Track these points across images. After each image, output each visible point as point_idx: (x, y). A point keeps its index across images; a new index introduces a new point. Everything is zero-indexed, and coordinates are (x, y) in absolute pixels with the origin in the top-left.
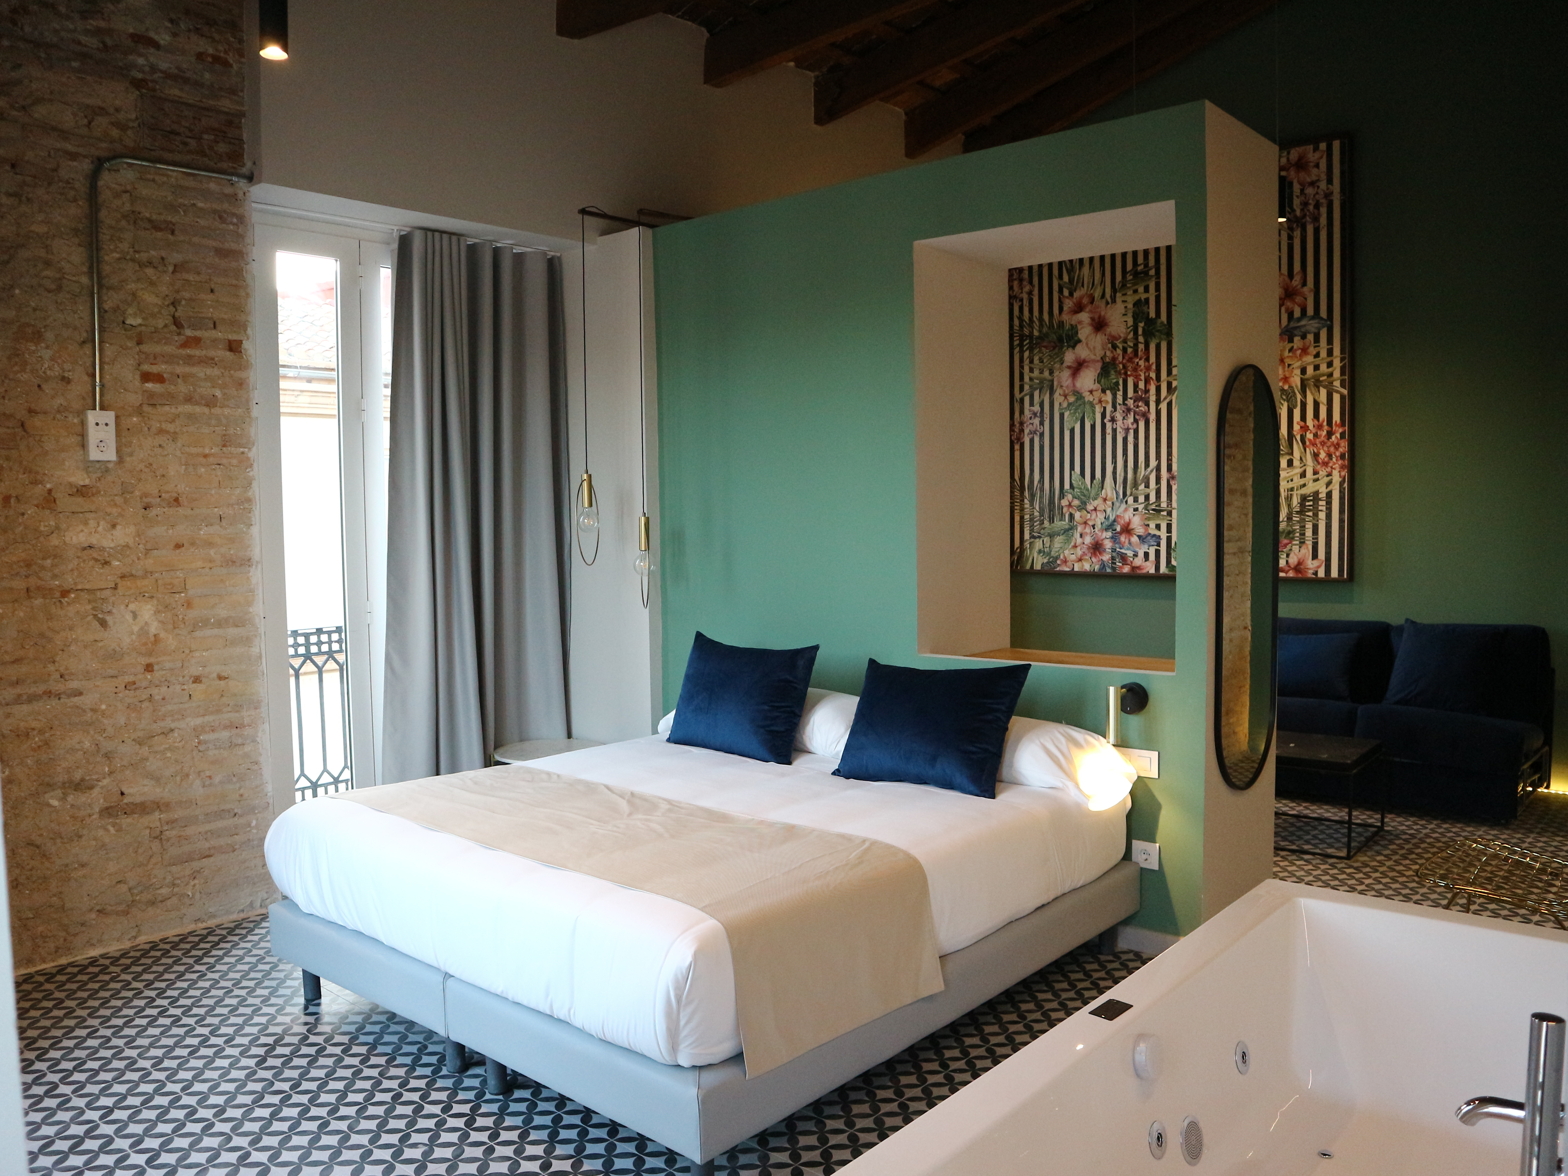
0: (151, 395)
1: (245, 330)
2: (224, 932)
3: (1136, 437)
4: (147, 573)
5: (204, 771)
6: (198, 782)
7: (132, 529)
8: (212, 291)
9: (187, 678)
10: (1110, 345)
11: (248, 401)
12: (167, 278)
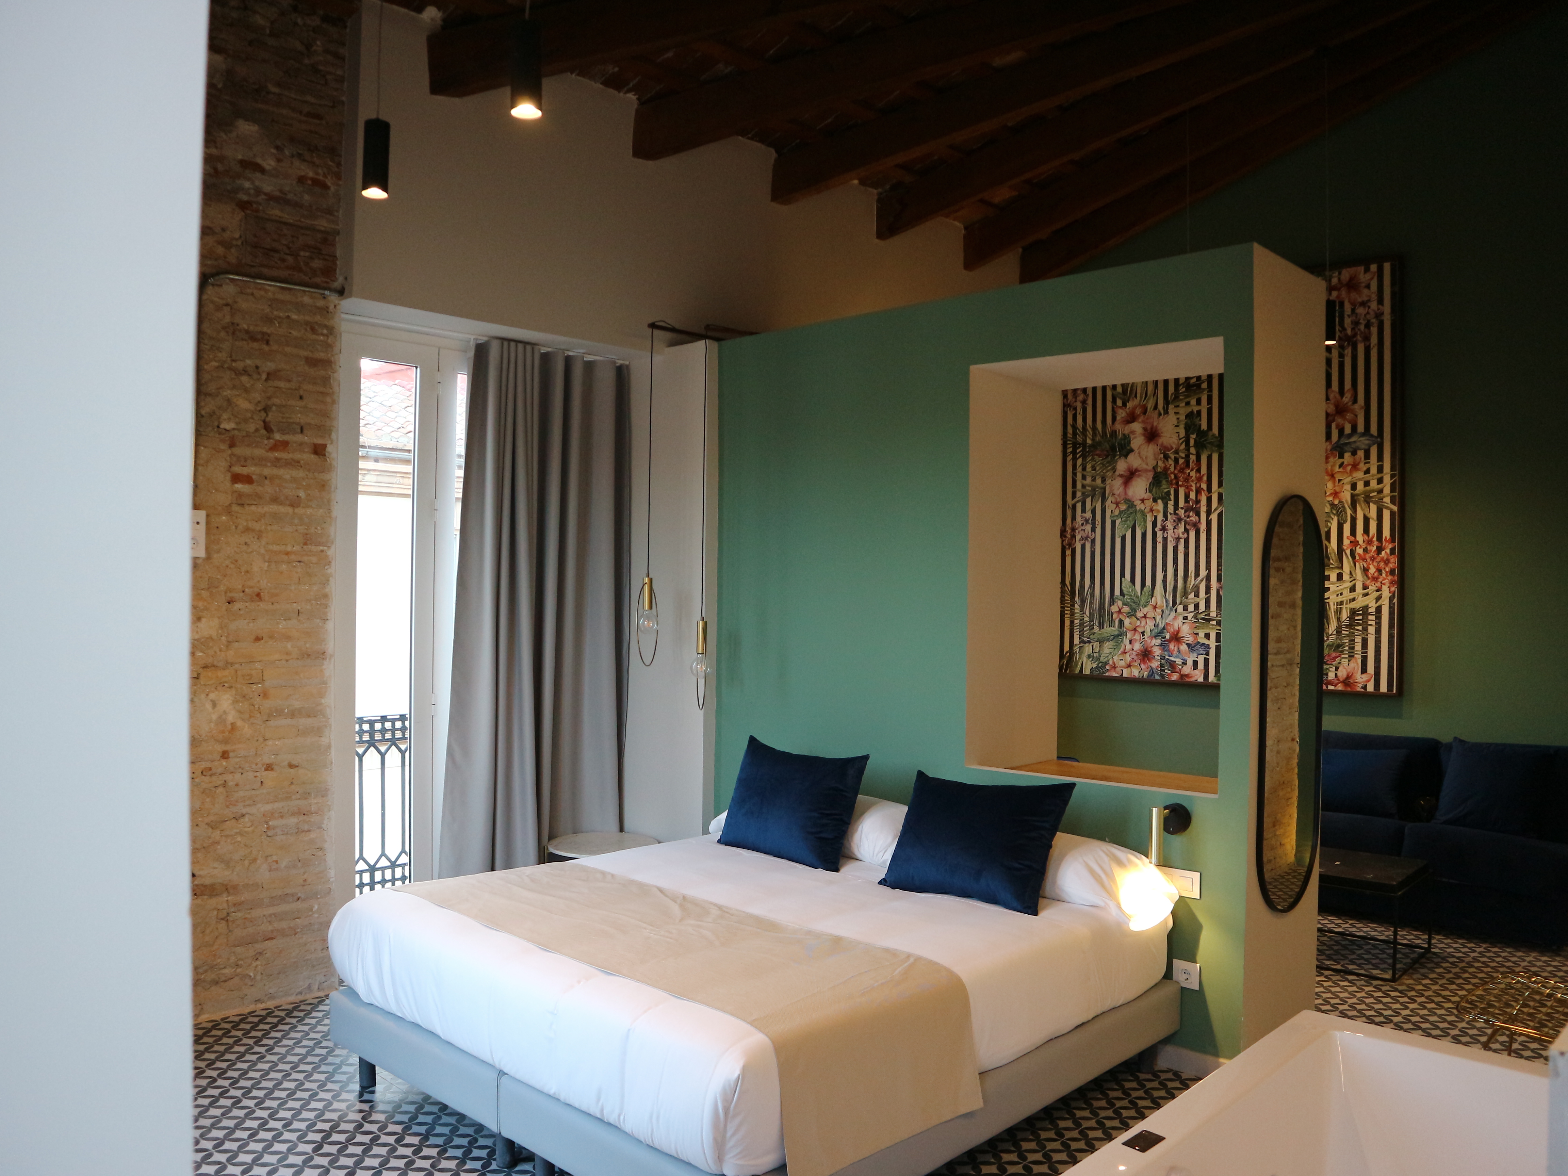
0: (240, 495)
1: (330, 435)
2: (283, 1014)
3: (1187, 547)
4: (228, 664)
5: (271, 856)
6: (265, 867)
7: (216, 622)
8: (301, 398)
9: (260, 765)
10: (1162, 456)
11: (329, 501)
12: (259, 386)
